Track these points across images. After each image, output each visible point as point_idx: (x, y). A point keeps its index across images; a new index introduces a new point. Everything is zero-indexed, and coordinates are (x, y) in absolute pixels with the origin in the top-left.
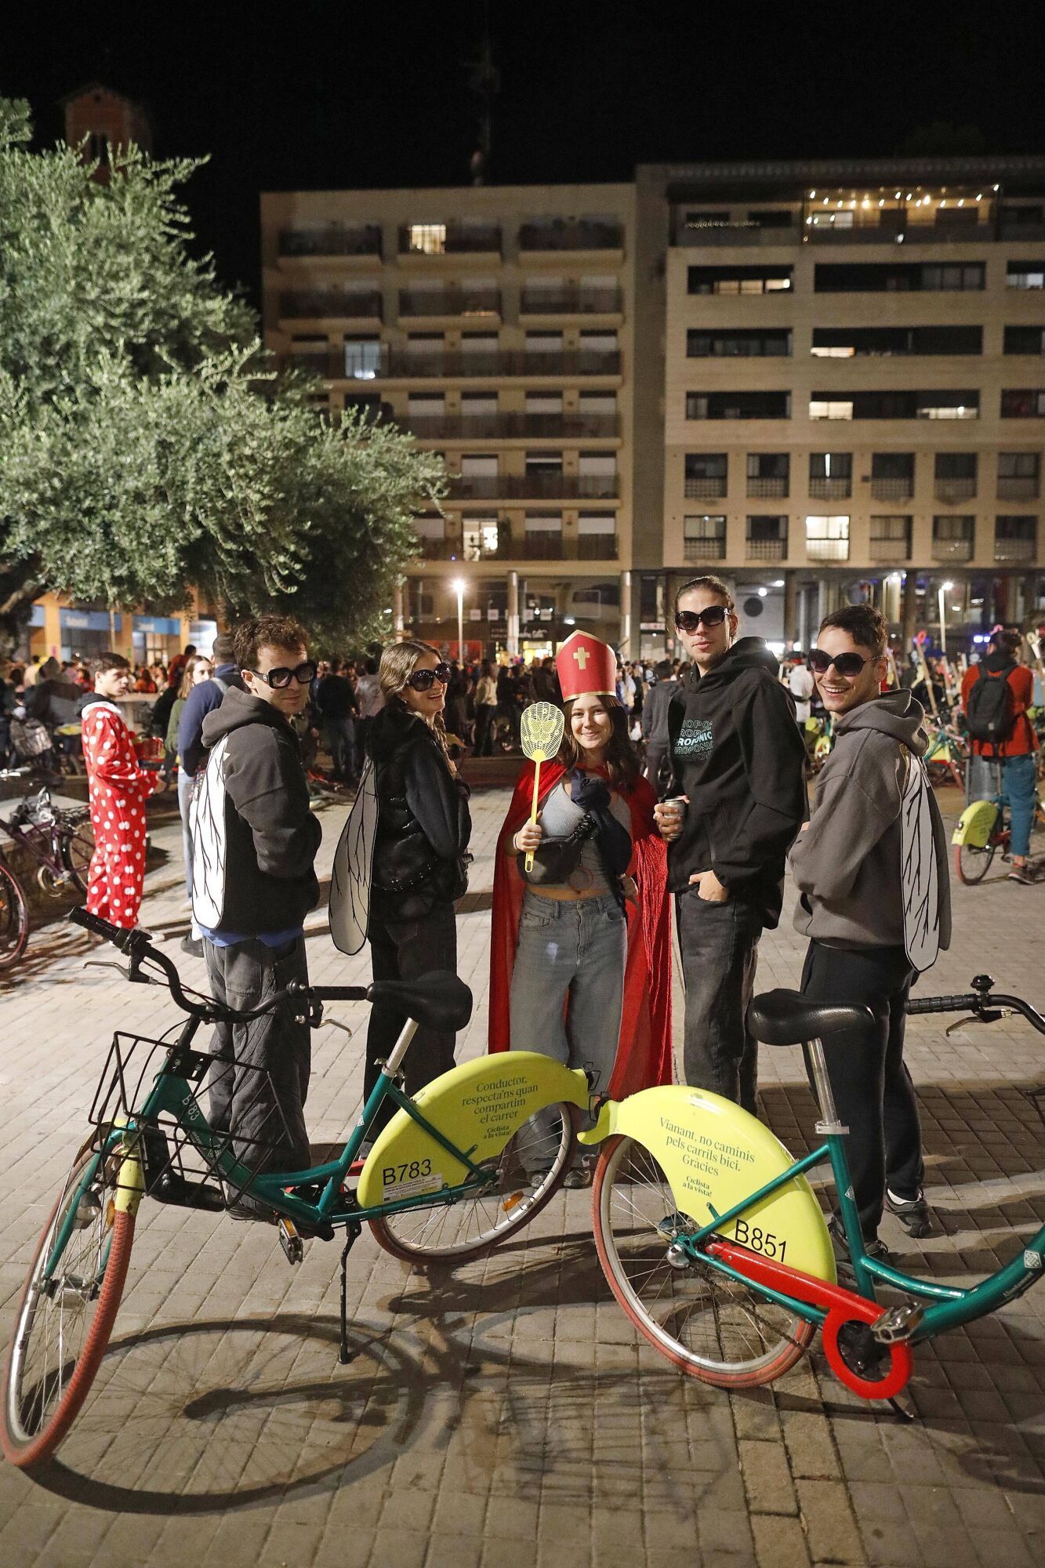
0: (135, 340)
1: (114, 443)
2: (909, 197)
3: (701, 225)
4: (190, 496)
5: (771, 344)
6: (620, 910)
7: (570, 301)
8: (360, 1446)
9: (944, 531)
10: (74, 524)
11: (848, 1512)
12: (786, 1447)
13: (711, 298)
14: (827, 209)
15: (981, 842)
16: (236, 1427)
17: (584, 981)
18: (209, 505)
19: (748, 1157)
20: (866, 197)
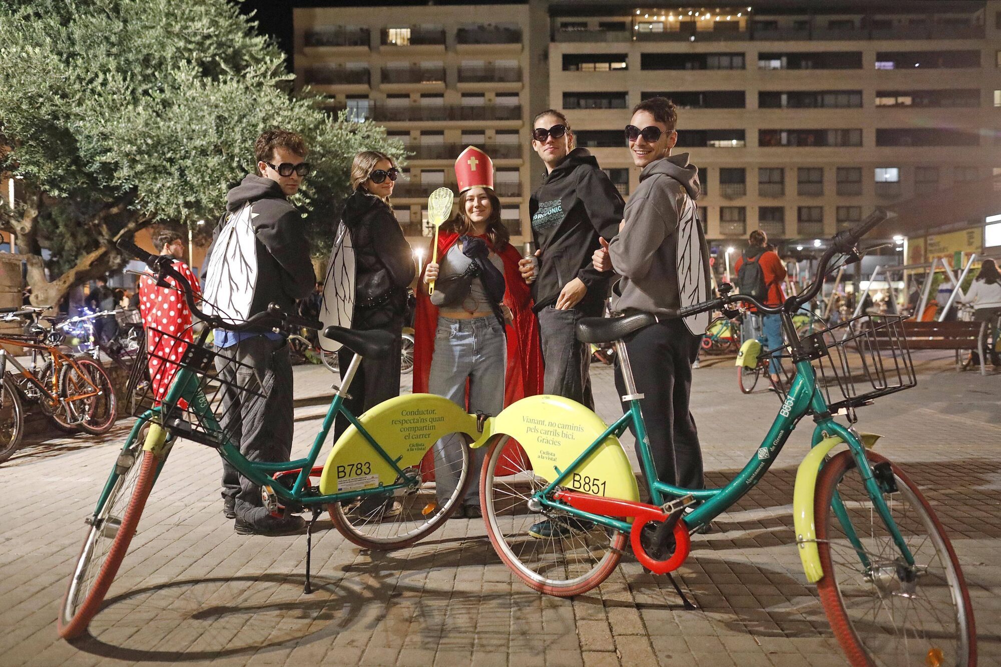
0: (204, 59)
1: (188, 118)
2: (697, 14)
3: (570, 29)
4: (237, 150)
5: (615, 102)
6: (501, 327)
7: (489, 75)
8: (313, 629)
9: (727, 216)
10: (160, 169)
11: (649, 648)
12: (609, 623)
13: (577, 73)
14: (647, 20)
15: (753, 365)
16: (228, 622)
17: (478, 374)
18: (250, 157)
19: (579, 429)
20: (671, 14)
